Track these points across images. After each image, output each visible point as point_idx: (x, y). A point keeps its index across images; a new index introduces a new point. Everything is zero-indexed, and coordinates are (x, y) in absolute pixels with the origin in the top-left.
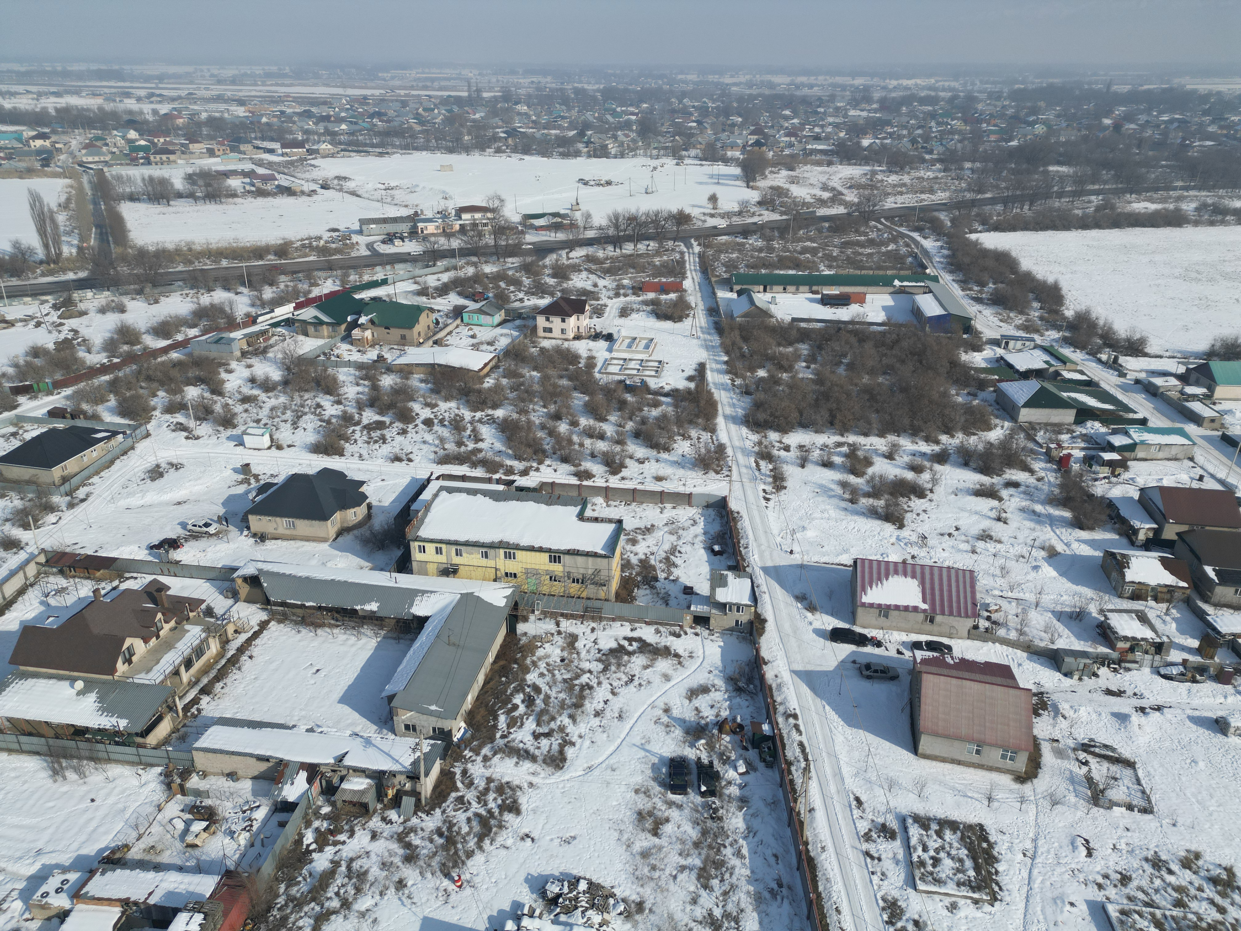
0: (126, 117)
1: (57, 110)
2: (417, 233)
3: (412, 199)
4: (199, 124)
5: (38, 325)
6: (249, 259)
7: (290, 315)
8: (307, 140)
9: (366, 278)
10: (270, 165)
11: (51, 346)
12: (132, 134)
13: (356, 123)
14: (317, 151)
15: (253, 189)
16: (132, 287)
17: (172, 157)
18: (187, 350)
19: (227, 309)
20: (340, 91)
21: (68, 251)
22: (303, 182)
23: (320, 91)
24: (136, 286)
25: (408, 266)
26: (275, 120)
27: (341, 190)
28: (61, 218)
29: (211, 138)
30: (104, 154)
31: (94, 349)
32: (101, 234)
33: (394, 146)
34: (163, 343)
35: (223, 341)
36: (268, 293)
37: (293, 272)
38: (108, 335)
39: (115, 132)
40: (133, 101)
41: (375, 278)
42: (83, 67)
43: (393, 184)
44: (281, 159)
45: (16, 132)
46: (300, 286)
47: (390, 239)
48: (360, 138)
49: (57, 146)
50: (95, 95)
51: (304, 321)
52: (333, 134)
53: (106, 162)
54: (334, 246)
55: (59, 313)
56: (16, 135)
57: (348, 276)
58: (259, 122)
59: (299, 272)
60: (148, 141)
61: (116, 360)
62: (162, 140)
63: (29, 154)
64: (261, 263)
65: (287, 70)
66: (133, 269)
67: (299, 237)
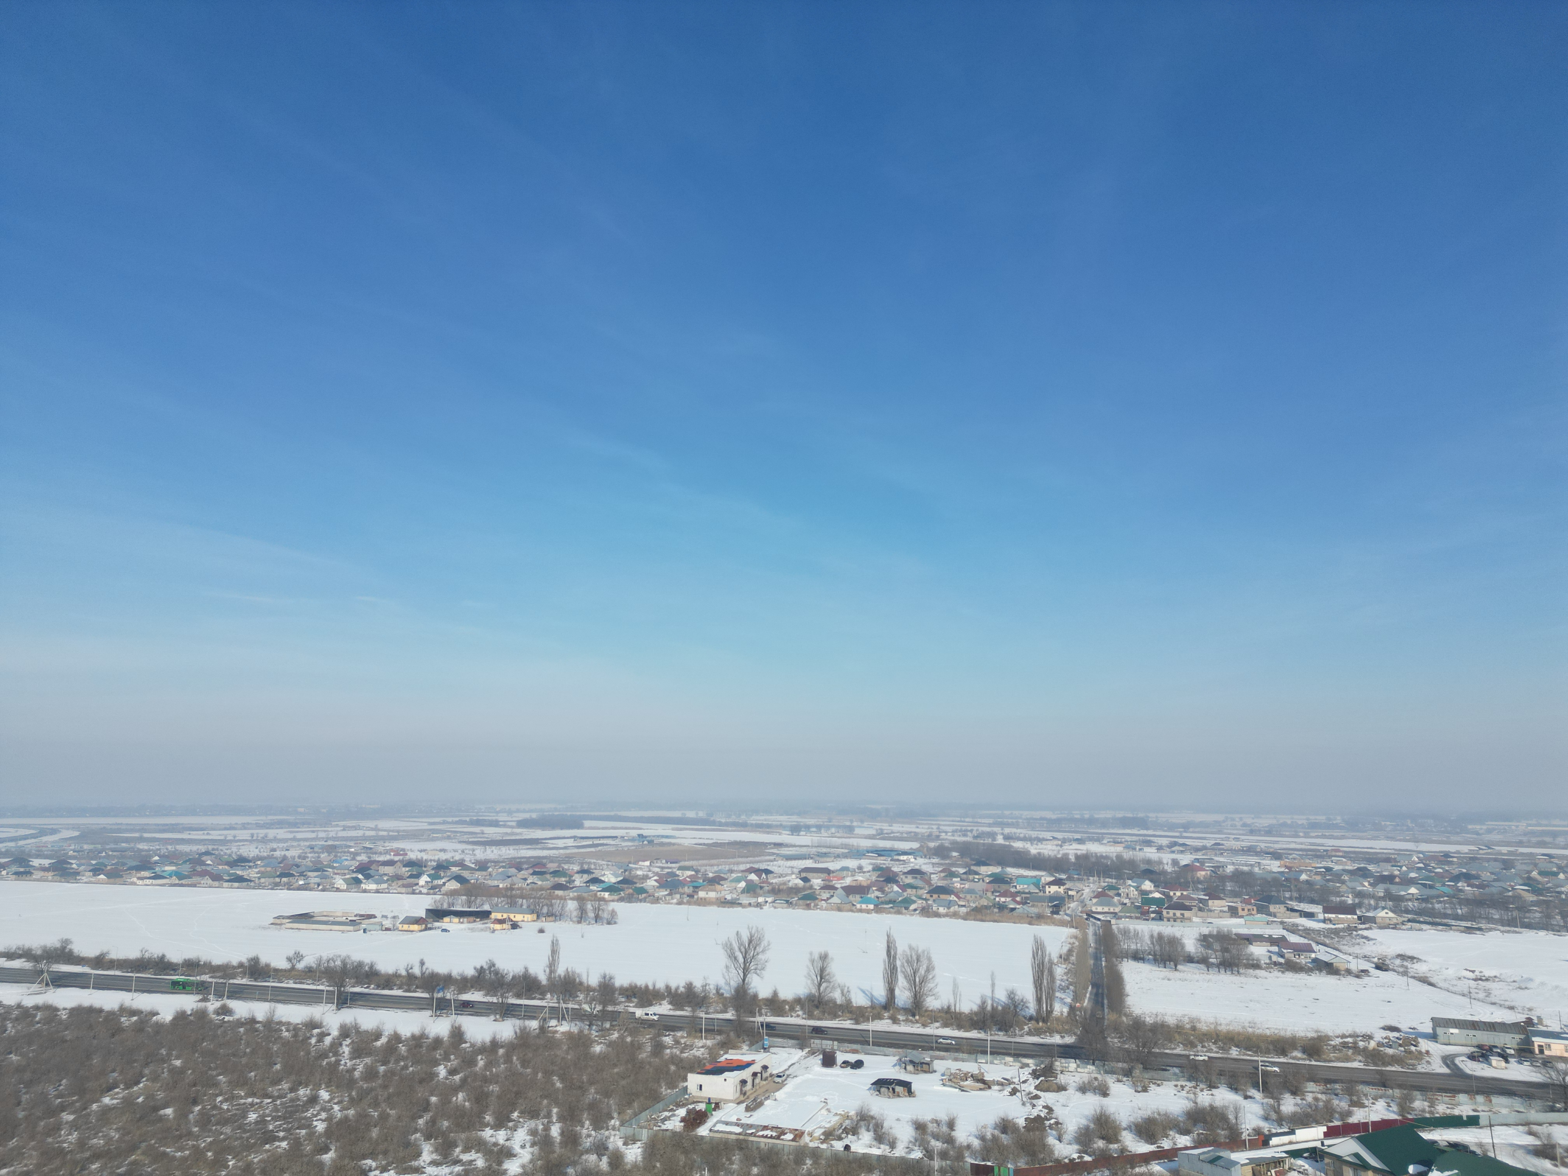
0: (1143, 867)
1: (1077, 857)
2: (1532, 1052)
3: (1521, 999)
4: (1223, 879)
5: (1014, 1092)
6: (1267, 1052)
7: (1318, 1144)
8: (1360, 905)
9: (1442, 1109)
10: (1307, 933)
11: (1021, 1122)
12: (1147, 885)
13: (1431, 887)
14: (1373, 920)
15: (1282, 960)
16: (1120, 1065)
17: (1187, 914)
18: (1172, 1165)
19: (1231, 1117)
20: (1410, 846)
21: (1060, 1009)
22: (1350, 958)
23: (1381, 845)
24: (1125, 1065)
25: (1517, 1103)
26: (1318, 878)
27: (1405, 973)
28: (1060, 971)
29: (1235, 894)
30: (1114, 905)
31: (1067, 1137)
32: (1097, 995)
33: (1490, 920)
34: (1144, 1148)
35: (1222, 1163)
36: (1289, 1105)
37: (1327, 1080)
38: (1084, 1122)
39: (1130, 882)
40: (1153, 850)
41: (1456, 1112)
42: (1108, 814)
43: (1487, 973)
44: (1322, 925)
45: (1035, 877)
46: (1336, 1102)
47: (1483, 1054)
48: (1437, 906)
49: (1070, 893)
50: (1116, 842)
51: (1338, 1158)
52: (1397, 899)
53: (1116, 913)
54: (1390, 1051)
55: (1038, 1082)
56: (1034, 880)
57: (1412, 1100)
58: (1297, 880)
59: (1335, 1081)
60: (1163, 893)
61: (1087, 1158)
62: (1178, 894)
63: (1041, 900)
64: (1282, 1060)
65: (1338, 820)
66: (1124, 1042)
67: (1339, 1032)
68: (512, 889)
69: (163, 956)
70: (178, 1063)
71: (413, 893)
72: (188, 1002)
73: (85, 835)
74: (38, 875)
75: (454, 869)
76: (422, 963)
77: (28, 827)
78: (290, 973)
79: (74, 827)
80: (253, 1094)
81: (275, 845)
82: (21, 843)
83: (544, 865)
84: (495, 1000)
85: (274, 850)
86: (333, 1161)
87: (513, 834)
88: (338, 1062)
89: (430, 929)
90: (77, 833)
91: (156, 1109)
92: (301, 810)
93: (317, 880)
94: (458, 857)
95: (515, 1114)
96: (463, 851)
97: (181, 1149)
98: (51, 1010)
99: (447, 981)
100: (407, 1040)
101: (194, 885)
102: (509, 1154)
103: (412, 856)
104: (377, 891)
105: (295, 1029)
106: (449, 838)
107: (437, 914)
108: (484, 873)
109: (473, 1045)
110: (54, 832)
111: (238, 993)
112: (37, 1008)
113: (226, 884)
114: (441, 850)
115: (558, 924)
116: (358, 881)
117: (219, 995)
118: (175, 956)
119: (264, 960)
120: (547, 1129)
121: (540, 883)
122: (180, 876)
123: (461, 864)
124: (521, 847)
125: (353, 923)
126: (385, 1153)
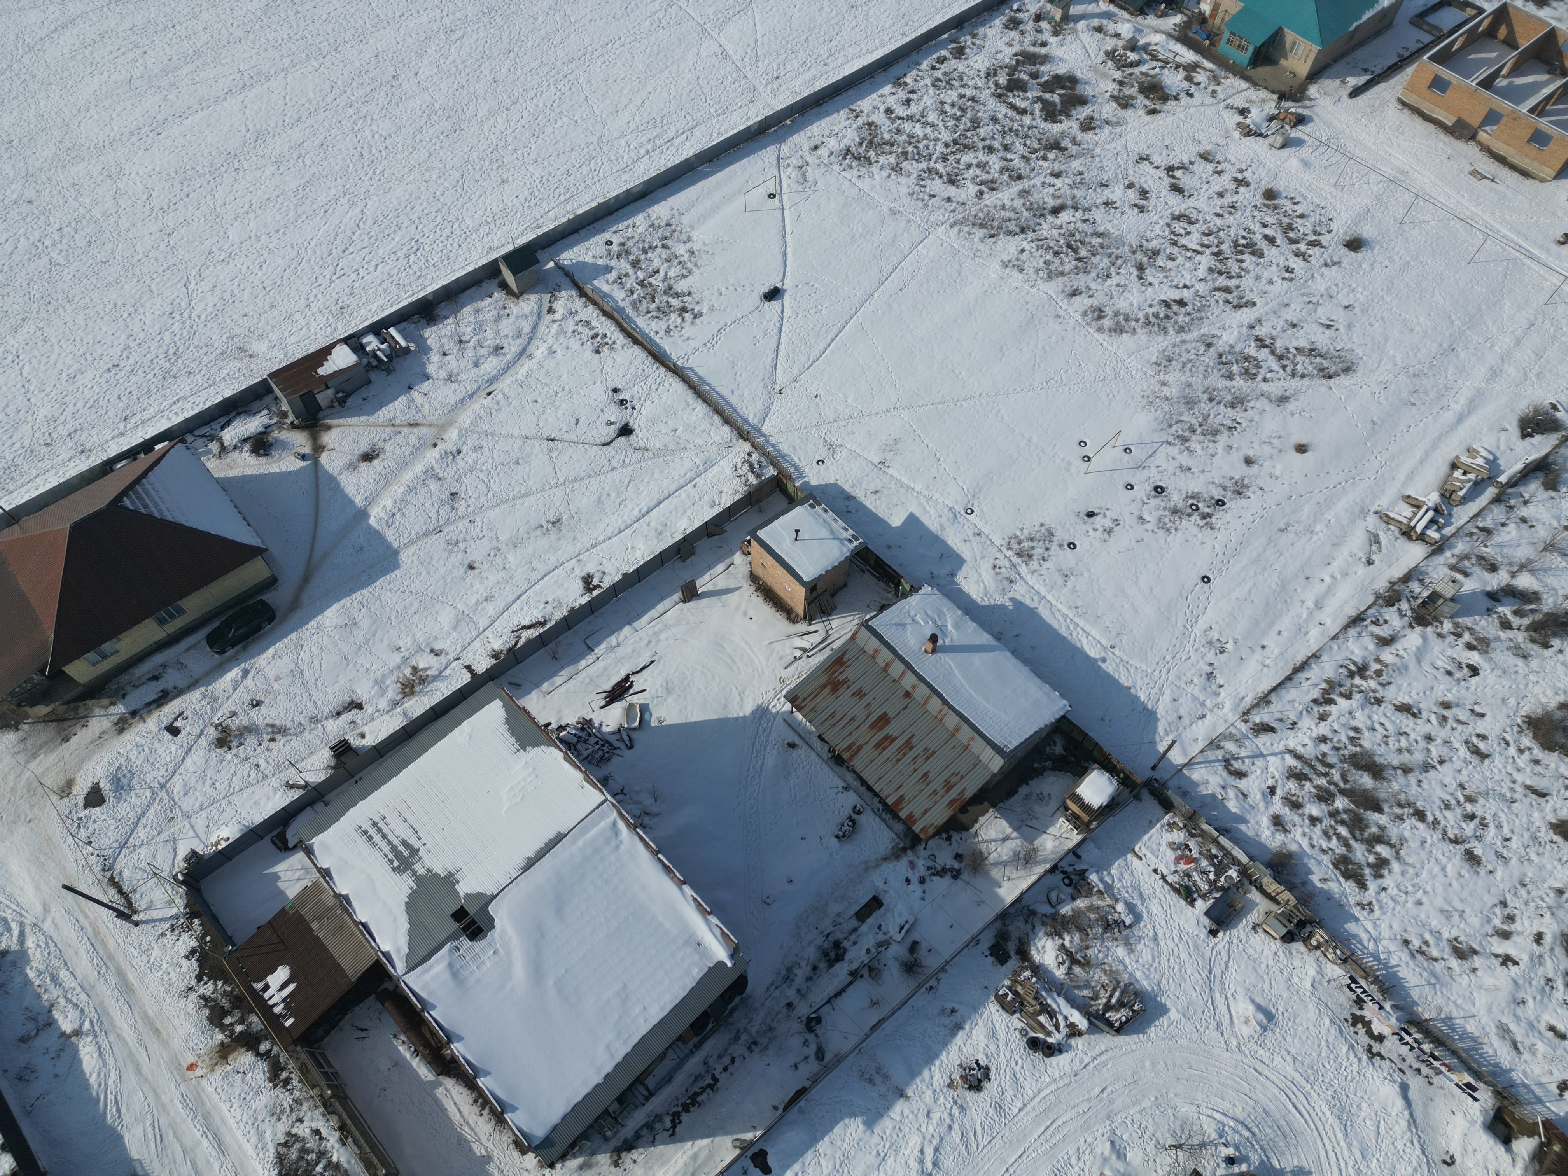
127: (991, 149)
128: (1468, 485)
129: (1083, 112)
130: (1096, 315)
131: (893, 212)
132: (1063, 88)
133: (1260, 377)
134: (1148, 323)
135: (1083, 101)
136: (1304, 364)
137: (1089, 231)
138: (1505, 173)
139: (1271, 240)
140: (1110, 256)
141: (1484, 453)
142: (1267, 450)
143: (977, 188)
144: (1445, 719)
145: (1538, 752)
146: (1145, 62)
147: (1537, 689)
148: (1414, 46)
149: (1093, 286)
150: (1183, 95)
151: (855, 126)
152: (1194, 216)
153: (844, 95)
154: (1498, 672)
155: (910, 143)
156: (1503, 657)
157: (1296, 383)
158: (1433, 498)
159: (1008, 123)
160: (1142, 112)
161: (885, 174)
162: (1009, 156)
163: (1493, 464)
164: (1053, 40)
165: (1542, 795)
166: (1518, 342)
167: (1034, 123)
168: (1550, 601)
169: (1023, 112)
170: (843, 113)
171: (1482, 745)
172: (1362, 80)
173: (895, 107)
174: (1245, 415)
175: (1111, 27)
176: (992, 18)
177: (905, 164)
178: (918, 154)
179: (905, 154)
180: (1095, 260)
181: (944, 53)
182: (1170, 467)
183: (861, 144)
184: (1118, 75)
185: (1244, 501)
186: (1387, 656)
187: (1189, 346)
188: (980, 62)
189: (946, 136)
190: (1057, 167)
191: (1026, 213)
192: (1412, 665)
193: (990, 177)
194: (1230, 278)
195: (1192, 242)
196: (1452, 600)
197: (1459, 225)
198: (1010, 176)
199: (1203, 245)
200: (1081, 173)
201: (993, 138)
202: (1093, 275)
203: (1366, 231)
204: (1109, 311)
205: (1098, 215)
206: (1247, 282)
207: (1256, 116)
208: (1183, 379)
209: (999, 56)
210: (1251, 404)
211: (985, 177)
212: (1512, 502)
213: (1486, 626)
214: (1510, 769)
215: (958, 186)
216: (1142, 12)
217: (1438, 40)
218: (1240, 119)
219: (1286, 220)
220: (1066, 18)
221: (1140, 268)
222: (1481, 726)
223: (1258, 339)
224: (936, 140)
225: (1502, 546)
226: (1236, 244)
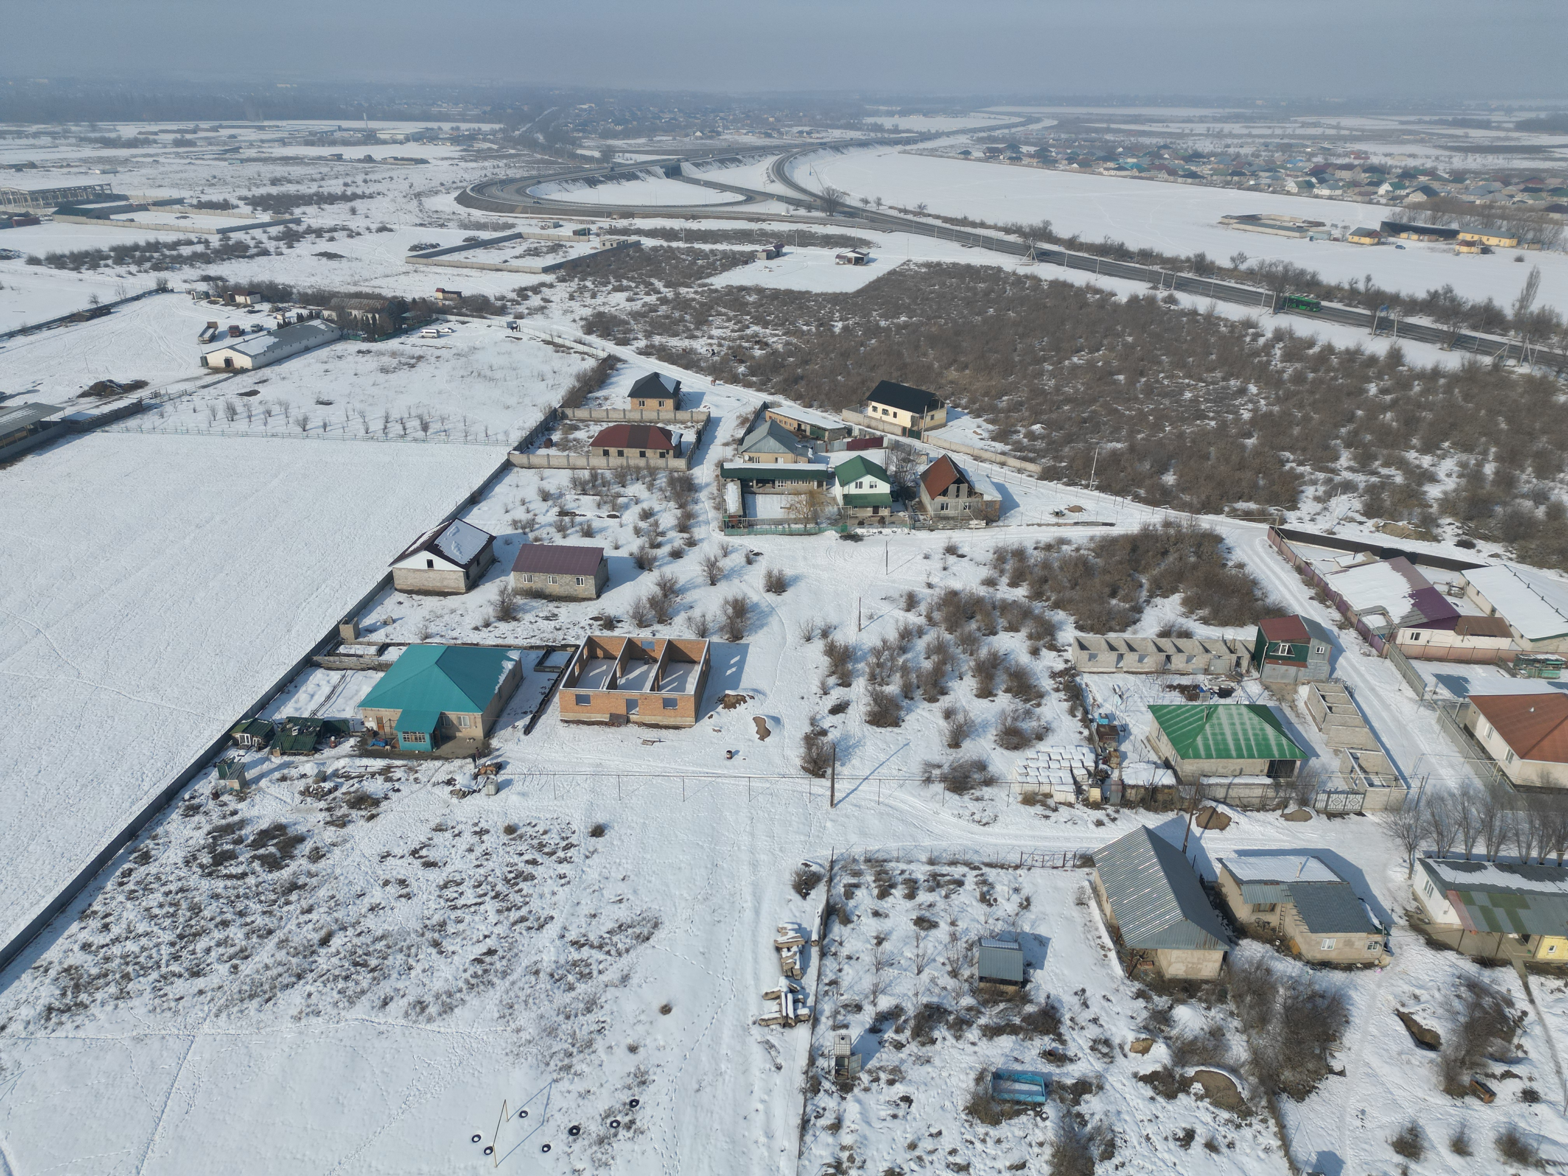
68: (1490, 207)
69: (1123, 244)
70: (1130, 339)
71: (1370, 202)
72: (1141, 288)
73: (1064, 124)
74: (1026, 160)
75: (1422, 179)
76: (1368, 279)
77: (1018, 115)
78: (1232, 273)
79: (1053, 116)
80: (1190, 377)
81: (1229, 141)
82: (1013, 130)
83: (1542, 180)
84: (1445, 328)
85: (1228, 146)
86: (1255, 446)
87: (1507, 139)
88: (1269, 362)
89: (1384, 244)
90: (1055, 123)
91: (1112, 374)
92: (1259, 102)
93: (1268, 181)
94: (1429, 164)
95: (1446, 444)
96: (1437, 158)
97: (1129, 409)
98: (1036, 280)
99: (1393, 300)
100: (1340, 353)
101: (1151, 179)
102: (1432, 479)
103: (1375, 160)
104: (1330, 198)
105: (1232, 326)
106: (1422, 141)
107: (1393, 228)
108: (1459, 186)
109: (1411, 370)
110: (1038, 120)
111: (1184, 286)
112: (1026, 277)
113: (1180, 180)
114: (1410, 156)
115: (1544, 253)
116: (1310, 185)
117: (1168, 285)
118: (1133, 246)
119: (1210, 257)
120: (1480, 465)
121: (1531, 202)
122: (1141, 169)
123: (1432, 173)
124: (1515, 155)
125: (1300, 229)
126: (1304, 450)
127: (225, 924)
128: (797, 957)
129: (306, 847)
130: (418, 1009)
131: (138, 1040)
132: (274, 838)
133: (595, 973)
134: (472, 987)
135: (300, 839)
136: (622, 941)
137: (369, 941)
138: (664, 733)
139: (534, 862)
140: (401, 951)
141: (790, 926)
142: (640, 1028)
143: (228, 965)
144: (920, 1159)
145: (995, 1132)
146: (342, 784)
147: (954, 1081)
148: (549, 684)
149: (400, 985)
150: (390, 794)
151: (47, 981)
152: (458, 878)
153: (19, 959)
154: (922, 1088)
155: (127, 964)
156: (915, 1072)
157: (626, 960)
158: (783, 984)
159: (232, 893)
160: (362, 822)
161: (109, 1008)
162: (248, 920)
163: (800, 930)
164: (240, 806)
165: (1022, 1166)
166: (752, 835)
167: (260, 879)
168: (909, 1005)
169: (244, 875)
170: (26, 977)
171: (958, 1160)
172: (527, 720)
173: (91, 939)
174: (603, 1011)
175: (294, 773)
176: (166, 816)
177: (130, 986)
178: (142, 968)
179: (126, 977)
180: (389, 961)
181: (126, 866)
182: (570, 1102)
183: (64, 995)
184: (322, 804)
185: (652, 1088)
186: (847, 1139)
187: (520, 984)
188: (172, 856)
189: (168, 936)
190: (305, 904)
191: (294, 961)
192: (867, 1131)
193: (238, 948)
194: (519, 908)
195: (470, 897)
196: (853, 1054)
197: (659, 780)
198: (259, 937)
199: (480, 896)
200: (333, 897)
201: (222, 913)
202: (395, 975)
203: (600, 818)
204: (429, 998)
205: (370, 922)
206: (535, 904)
207: (462, 781)
208: (533, 1015)
209: (190, 842)
210: (603, 999)
211: (232, 950)
212: (833, 950)
213: (886, 1057)
214: (990, 1163)
215: (205, 975)
216: (316, 750)
217: (562, 674)
218: (451, 788)
219: (535, 842)
220: (245, 784)
221: (436, 944)
222: (947, 1142)
223: (574, 943)
224: (158, 945)
225: (851, 987)
226: (507, 881)
